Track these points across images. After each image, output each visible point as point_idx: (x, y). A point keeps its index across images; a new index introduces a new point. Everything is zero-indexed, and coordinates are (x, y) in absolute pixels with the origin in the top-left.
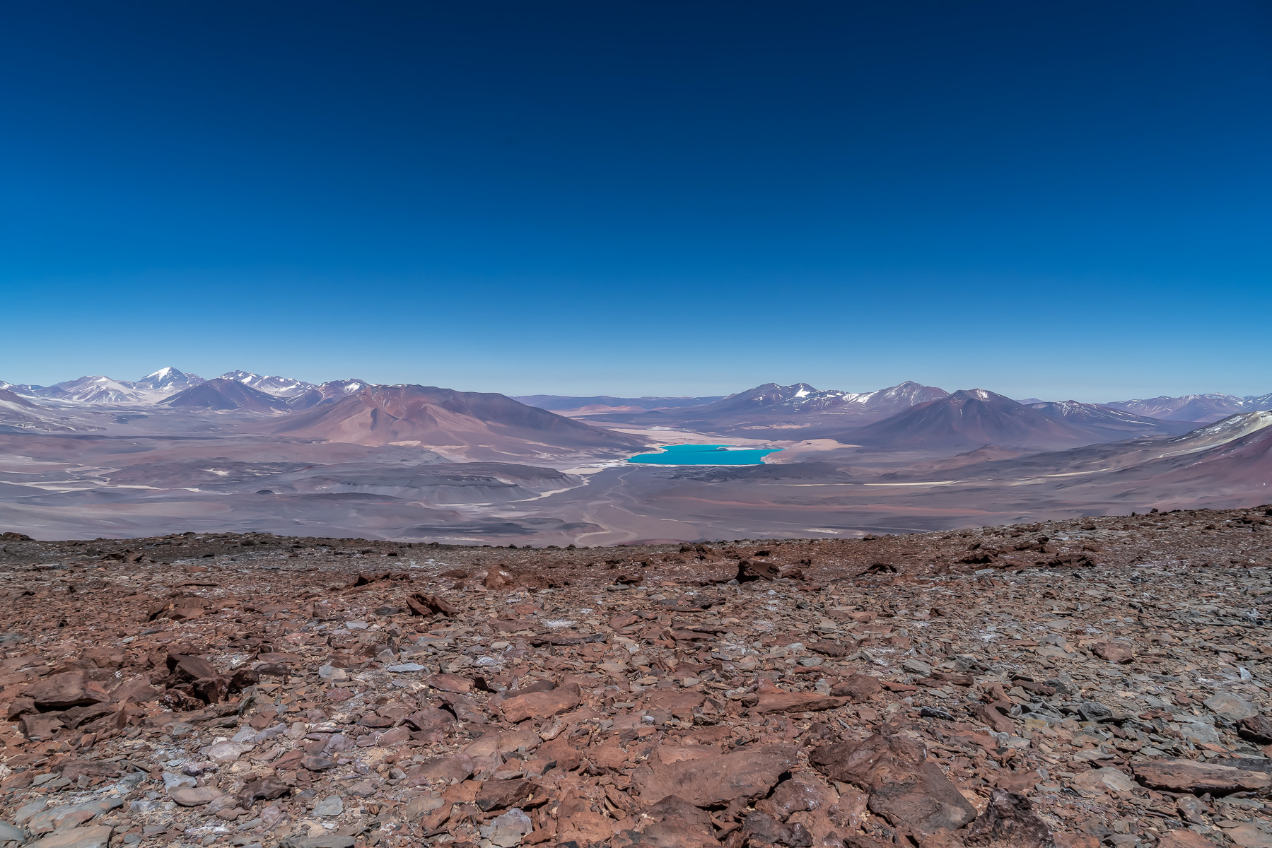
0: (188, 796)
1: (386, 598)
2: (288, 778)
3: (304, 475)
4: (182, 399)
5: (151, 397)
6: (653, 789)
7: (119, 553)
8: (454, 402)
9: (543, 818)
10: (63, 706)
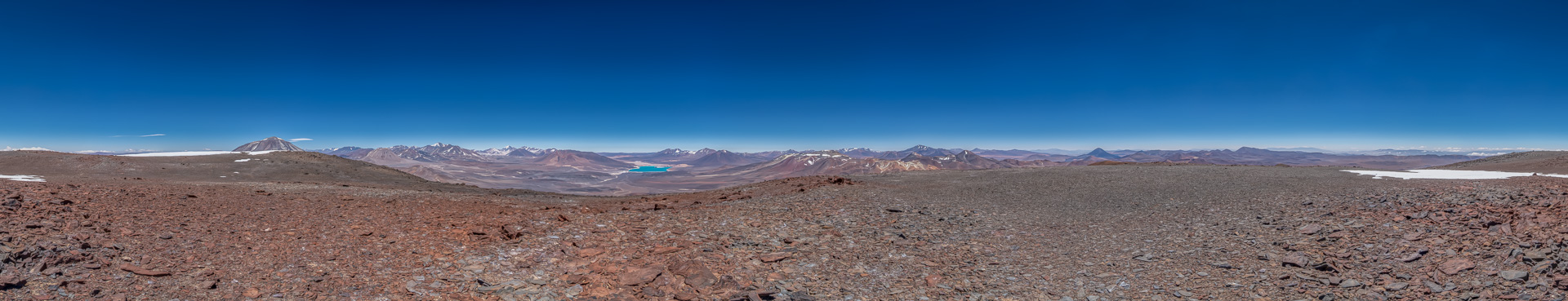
0: (504, 263)
1: (552, 215)
2: (530, 263)
3: (540, 174)
4: (511, 154)
5: (504, 153)
6: (624, 280)
7: (495, 193)
8: (580, 154)
9: (587, 287)
10: (479, 234)
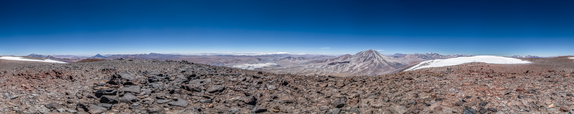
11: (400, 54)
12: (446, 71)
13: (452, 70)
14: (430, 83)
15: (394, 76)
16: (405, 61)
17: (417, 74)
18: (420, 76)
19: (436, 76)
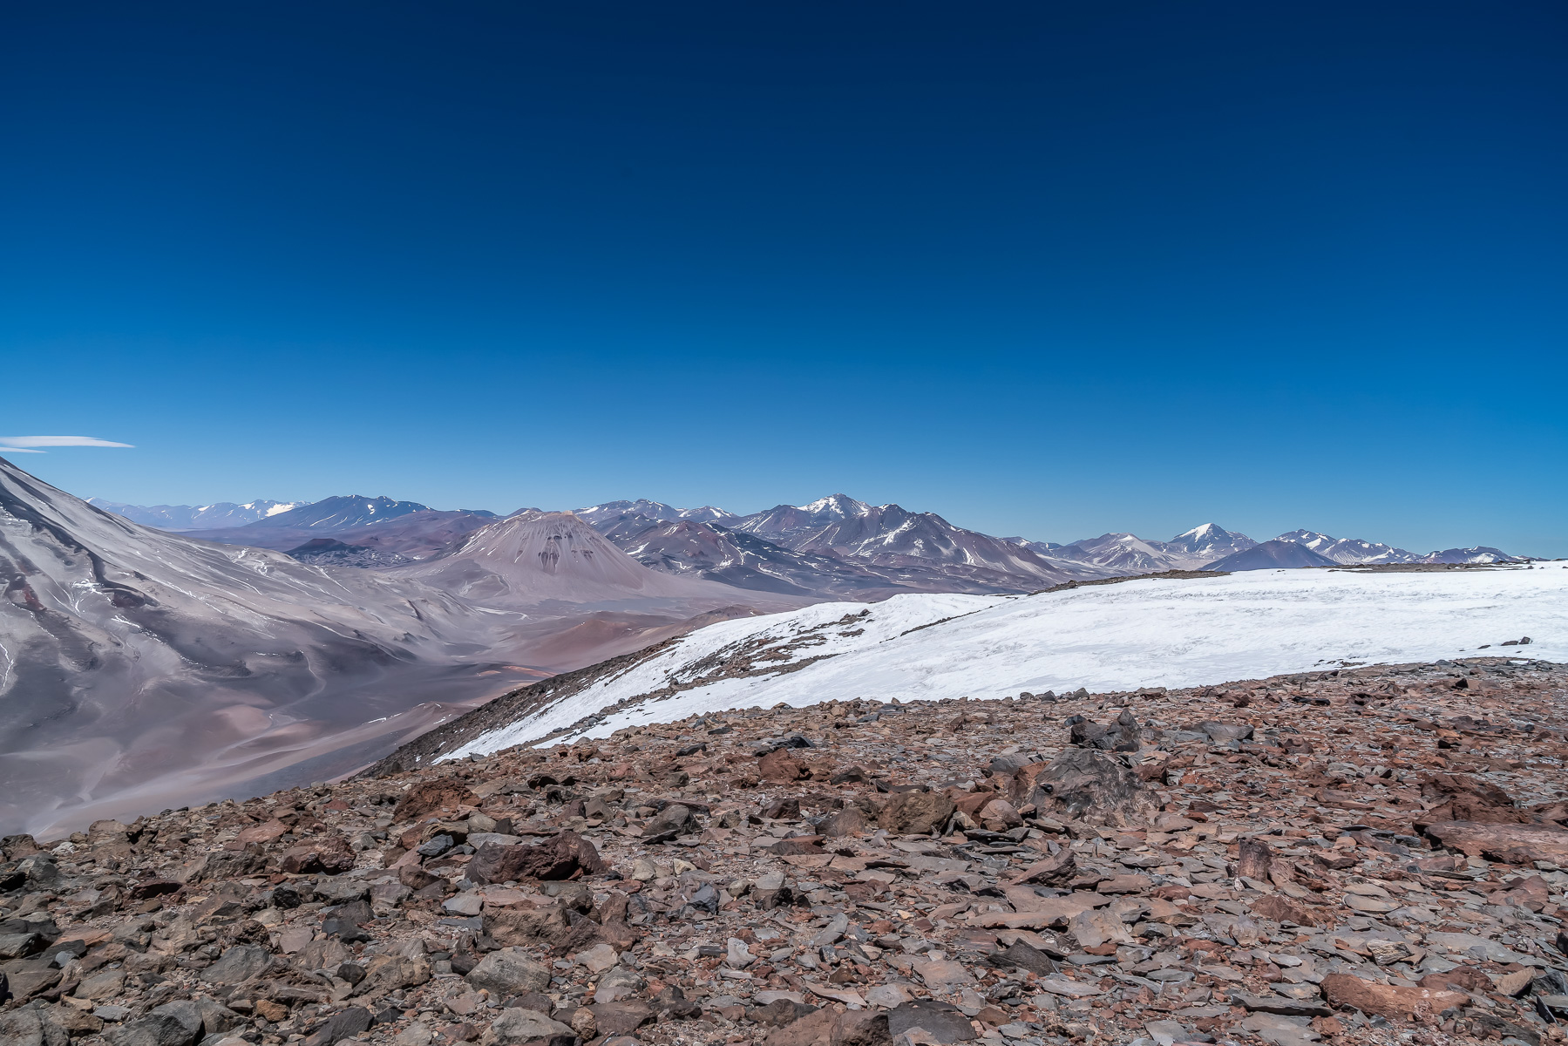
11: (383, 504)
12: (1070, 765)
13: (1148, 755)
14: (840, 924)
15: (269, 831)
16: (464, 604)
17: (641, 795)
18: (690, 826)
19: (925, 822)
